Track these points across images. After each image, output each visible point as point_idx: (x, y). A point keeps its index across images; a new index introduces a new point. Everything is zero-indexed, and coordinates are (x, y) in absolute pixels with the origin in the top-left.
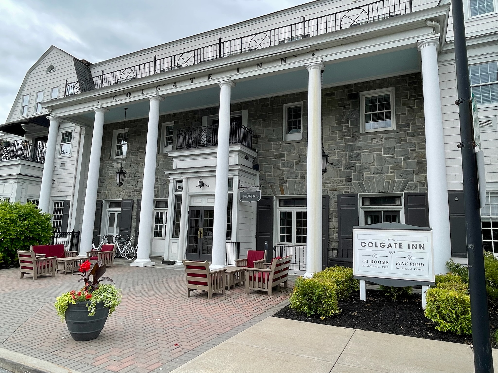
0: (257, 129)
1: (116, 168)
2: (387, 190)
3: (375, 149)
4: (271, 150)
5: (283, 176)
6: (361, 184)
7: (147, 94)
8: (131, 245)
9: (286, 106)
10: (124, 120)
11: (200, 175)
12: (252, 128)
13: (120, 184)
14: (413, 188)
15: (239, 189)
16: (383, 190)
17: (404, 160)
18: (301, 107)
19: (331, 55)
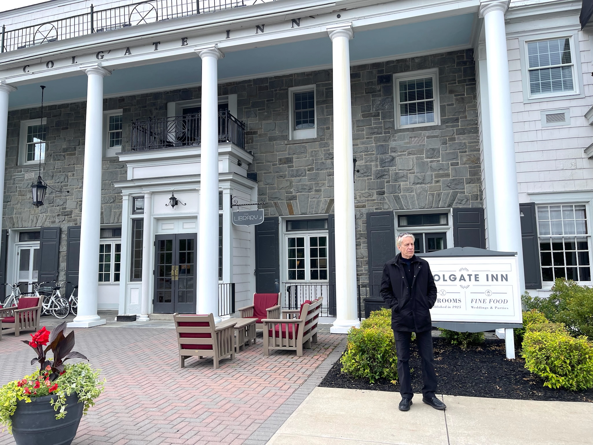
0: (251, 122)
1: (27, 180)
2: (431, 206)
3: (414, 151)
4: (273, 152)
5: (291, 189)
6: (397, 199)
7: (81, 64)
8: (60, 295)
9: (293, 90)
10: (41, 105)
11: (172, 188)
12: (244, 120)
13: (39, 203)
14: (464, 202)
15: (231, 207)
16: (426, 205)
17: (452, 165)
18: (313, 92)
19: (364, 17)
